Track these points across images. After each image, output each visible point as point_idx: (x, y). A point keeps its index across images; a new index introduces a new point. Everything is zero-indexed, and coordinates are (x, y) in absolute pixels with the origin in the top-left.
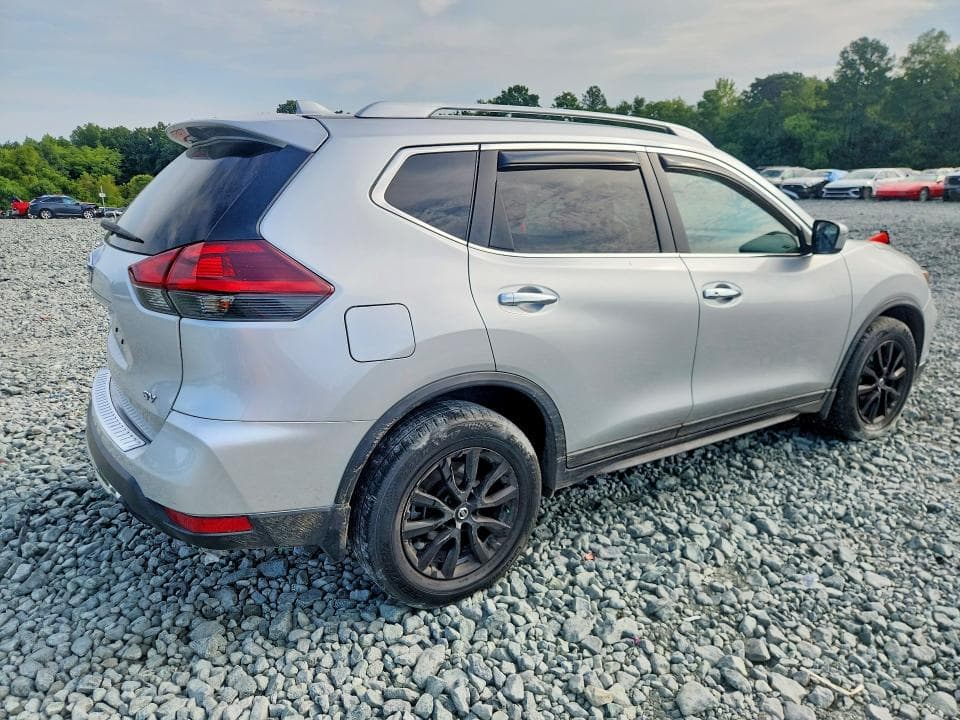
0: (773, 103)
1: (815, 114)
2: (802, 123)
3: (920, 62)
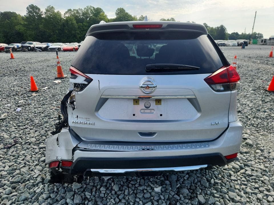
0: (9, 21)
1: (24, 25)
2: (21, 28)
3: (49, 14)
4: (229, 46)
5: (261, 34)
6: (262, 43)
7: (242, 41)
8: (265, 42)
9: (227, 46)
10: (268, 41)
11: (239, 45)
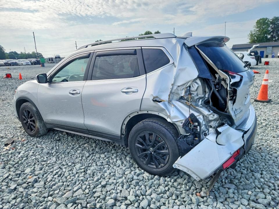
4: (22, 65)
5: (40, 53)
6: (50, 62)
7: (33, 60)
8: (52, 60)
9: (19, 65)
10: (54, 60)
11: (32, 64)
